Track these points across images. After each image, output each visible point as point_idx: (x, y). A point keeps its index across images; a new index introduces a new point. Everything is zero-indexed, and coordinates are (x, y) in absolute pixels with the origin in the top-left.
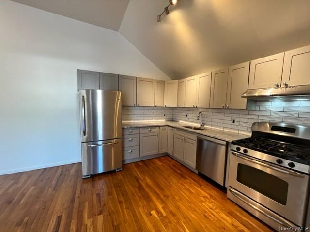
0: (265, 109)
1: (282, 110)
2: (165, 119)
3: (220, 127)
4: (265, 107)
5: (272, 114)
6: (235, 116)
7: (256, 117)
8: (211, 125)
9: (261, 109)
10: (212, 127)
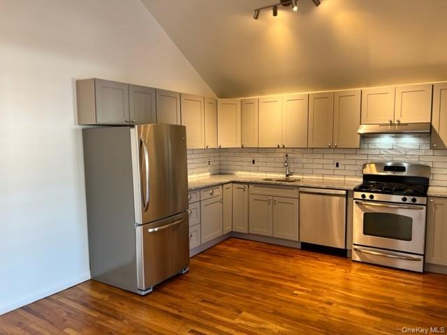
0: (373, 147)
1: (391, 148)
2: (209, 171)
3: (317, 174)
4: (374, 144)
5: (382, 152)
6: (338, 158)
7: (365, 158)
8: (303, 174)
9: (370, 147)
10: (305, 177)
